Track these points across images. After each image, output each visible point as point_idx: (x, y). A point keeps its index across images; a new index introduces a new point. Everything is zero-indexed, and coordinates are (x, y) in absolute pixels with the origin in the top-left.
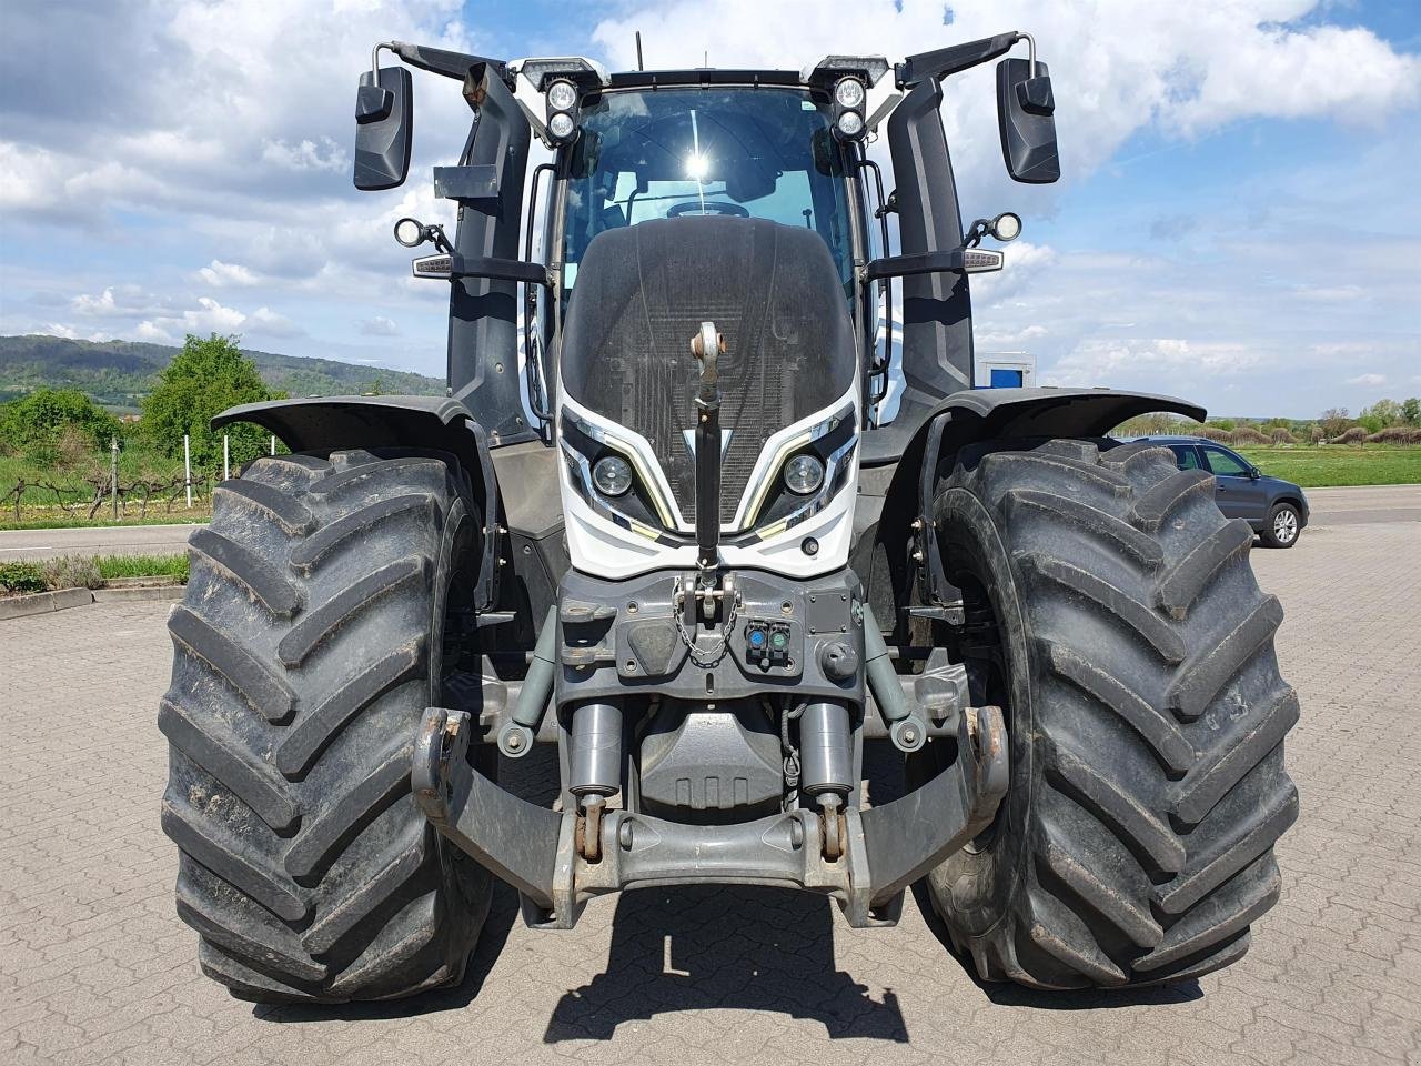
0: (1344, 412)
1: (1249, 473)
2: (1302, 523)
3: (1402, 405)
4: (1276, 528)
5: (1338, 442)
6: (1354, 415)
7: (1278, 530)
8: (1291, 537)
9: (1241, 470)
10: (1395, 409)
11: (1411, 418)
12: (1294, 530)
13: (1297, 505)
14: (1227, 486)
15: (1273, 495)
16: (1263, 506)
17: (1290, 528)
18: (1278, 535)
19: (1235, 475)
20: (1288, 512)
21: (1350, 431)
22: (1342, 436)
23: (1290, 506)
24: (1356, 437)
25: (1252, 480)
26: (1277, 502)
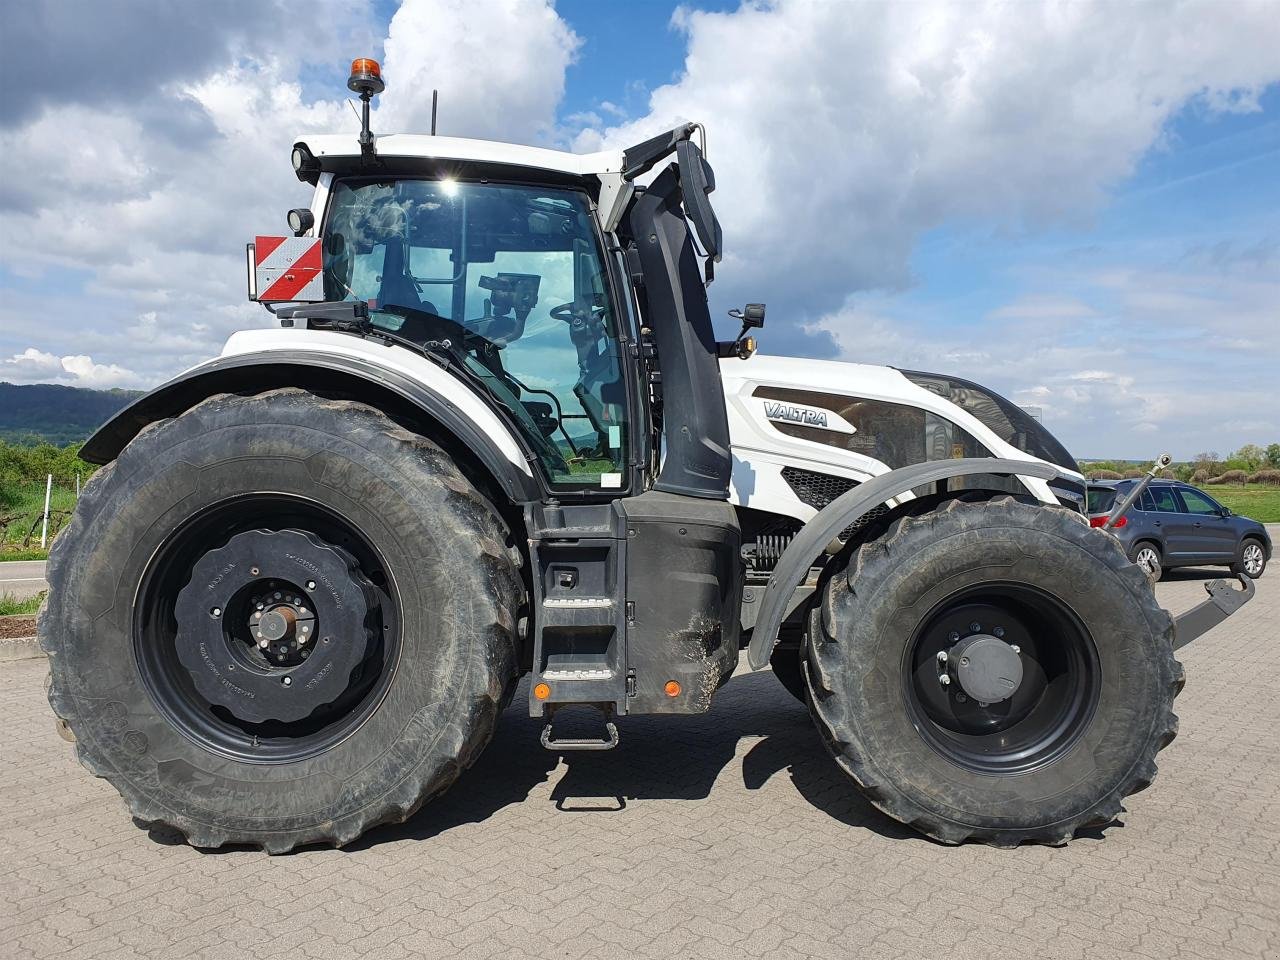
0: (1214, 456)
1: (1221, 511)
2: (1267, 556)
3: (1266, 450)
4: (1245, 560)
5: (1216, 483)
6: (1222, 458)
7: (1246, 563)
8: (1258, 569)
9: (1210, 508)
10: (1258, 453)
11: (1274, 461)
12: (1260, 563)
13: (1262, 541)
14: (1202, 524)
15: (1241, 531)
16: (1234, 541)
17: (1257, 561)
18: (1247, 567)
19: (1206, 513)
20: (1254, 547)
21: (1229, 472)
22: (1220, 478)
23: (1258, 542)
24: (1237, 479)
25: (1223, 517)
26: (1245, 538)
